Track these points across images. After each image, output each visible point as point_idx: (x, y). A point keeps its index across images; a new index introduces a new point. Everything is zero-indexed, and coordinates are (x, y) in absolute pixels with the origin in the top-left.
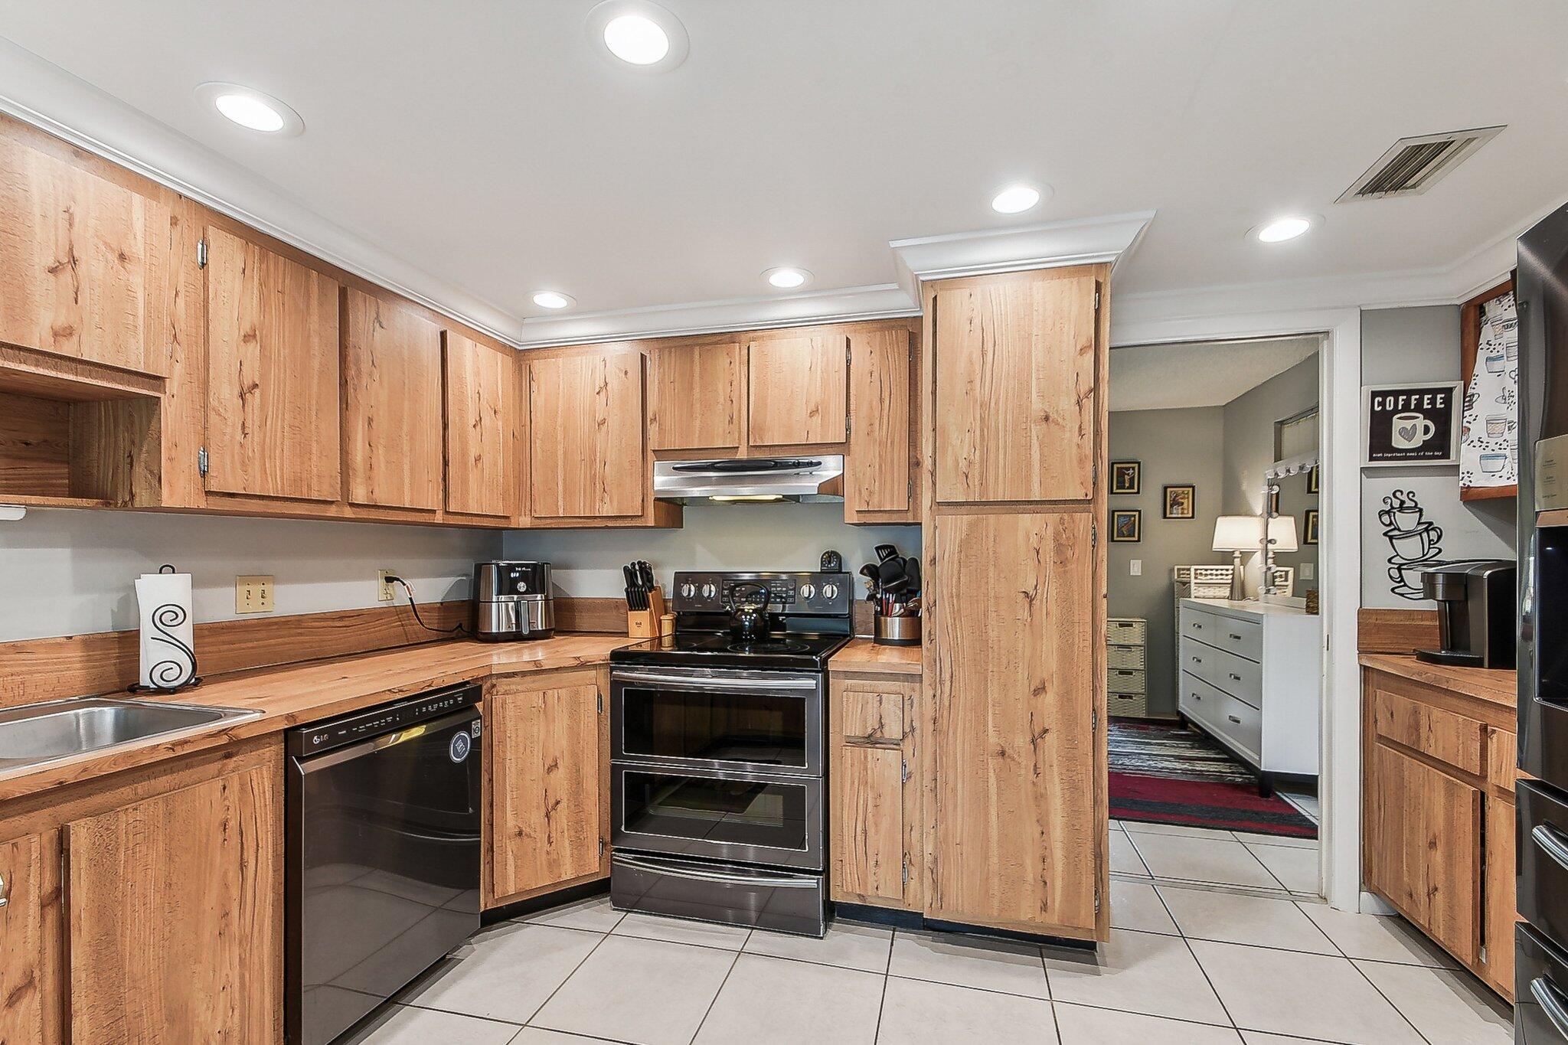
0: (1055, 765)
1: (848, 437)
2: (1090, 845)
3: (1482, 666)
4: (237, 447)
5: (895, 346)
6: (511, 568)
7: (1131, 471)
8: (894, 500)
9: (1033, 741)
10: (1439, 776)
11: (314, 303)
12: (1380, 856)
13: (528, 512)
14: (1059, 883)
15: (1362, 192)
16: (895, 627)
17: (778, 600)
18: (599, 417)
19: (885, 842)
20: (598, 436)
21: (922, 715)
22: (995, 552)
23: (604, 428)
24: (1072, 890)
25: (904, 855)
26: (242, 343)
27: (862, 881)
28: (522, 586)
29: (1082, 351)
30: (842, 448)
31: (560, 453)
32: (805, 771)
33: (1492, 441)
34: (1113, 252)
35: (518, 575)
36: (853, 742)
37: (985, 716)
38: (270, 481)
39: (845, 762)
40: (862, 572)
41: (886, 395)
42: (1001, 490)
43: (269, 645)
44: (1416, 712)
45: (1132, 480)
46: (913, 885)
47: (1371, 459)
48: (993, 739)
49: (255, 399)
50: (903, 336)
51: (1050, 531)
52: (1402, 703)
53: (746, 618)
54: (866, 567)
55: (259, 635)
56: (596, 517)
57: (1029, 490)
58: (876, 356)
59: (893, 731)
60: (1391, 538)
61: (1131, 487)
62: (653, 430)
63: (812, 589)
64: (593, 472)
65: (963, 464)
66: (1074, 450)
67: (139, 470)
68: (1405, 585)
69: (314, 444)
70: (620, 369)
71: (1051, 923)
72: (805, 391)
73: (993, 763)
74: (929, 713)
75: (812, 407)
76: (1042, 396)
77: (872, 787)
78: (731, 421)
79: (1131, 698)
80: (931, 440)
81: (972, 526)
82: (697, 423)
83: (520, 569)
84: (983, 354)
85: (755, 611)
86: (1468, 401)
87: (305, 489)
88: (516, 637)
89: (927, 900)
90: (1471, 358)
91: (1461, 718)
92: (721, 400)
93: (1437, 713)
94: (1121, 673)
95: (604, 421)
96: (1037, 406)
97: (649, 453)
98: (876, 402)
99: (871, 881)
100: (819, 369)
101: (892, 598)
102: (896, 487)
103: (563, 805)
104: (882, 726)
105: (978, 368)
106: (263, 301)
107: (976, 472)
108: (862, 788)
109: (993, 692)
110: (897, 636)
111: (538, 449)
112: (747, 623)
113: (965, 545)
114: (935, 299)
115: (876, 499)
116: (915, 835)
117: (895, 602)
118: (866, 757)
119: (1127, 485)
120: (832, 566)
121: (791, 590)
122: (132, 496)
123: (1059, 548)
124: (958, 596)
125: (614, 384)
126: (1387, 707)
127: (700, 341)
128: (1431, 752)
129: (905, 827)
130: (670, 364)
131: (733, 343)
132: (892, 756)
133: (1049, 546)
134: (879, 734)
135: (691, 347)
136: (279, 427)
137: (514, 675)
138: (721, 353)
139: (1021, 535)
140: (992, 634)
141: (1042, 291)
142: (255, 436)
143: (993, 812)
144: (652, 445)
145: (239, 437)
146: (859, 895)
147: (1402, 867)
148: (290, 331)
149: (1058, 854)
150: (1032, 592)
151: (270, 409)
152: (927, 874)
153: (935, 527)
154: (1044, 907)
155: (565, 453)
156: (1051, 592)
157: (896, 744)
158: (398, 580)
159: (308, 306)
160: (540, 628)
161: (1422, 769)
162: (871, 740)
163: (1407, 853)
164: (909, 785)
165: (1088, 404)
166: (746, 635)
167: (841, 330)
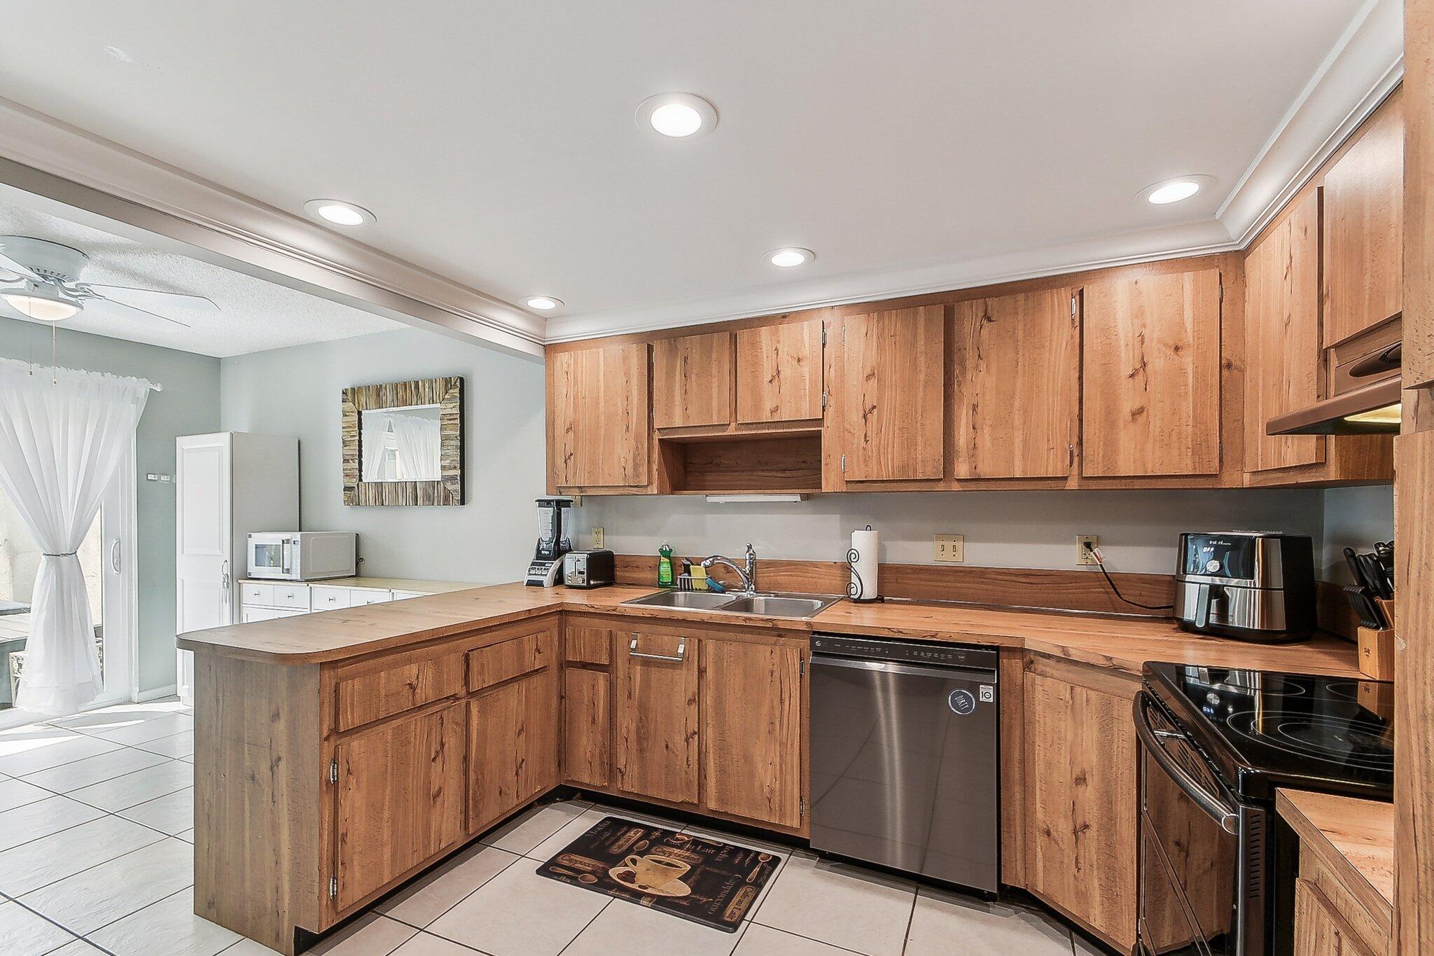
4: (861, 450)
11: (921, 330)
26: (865, 382)
38: (884, 470)
43: (957, 587)
49: (873, 417)
55: (947, 579)
69: (920, 438)
87: (911, 473)
106: (880, 348)
136: (891, 431)
142: (874, 442)
145: (863, 443)
148: (900, 361)
151: (884, 421)
159: (915, 336)
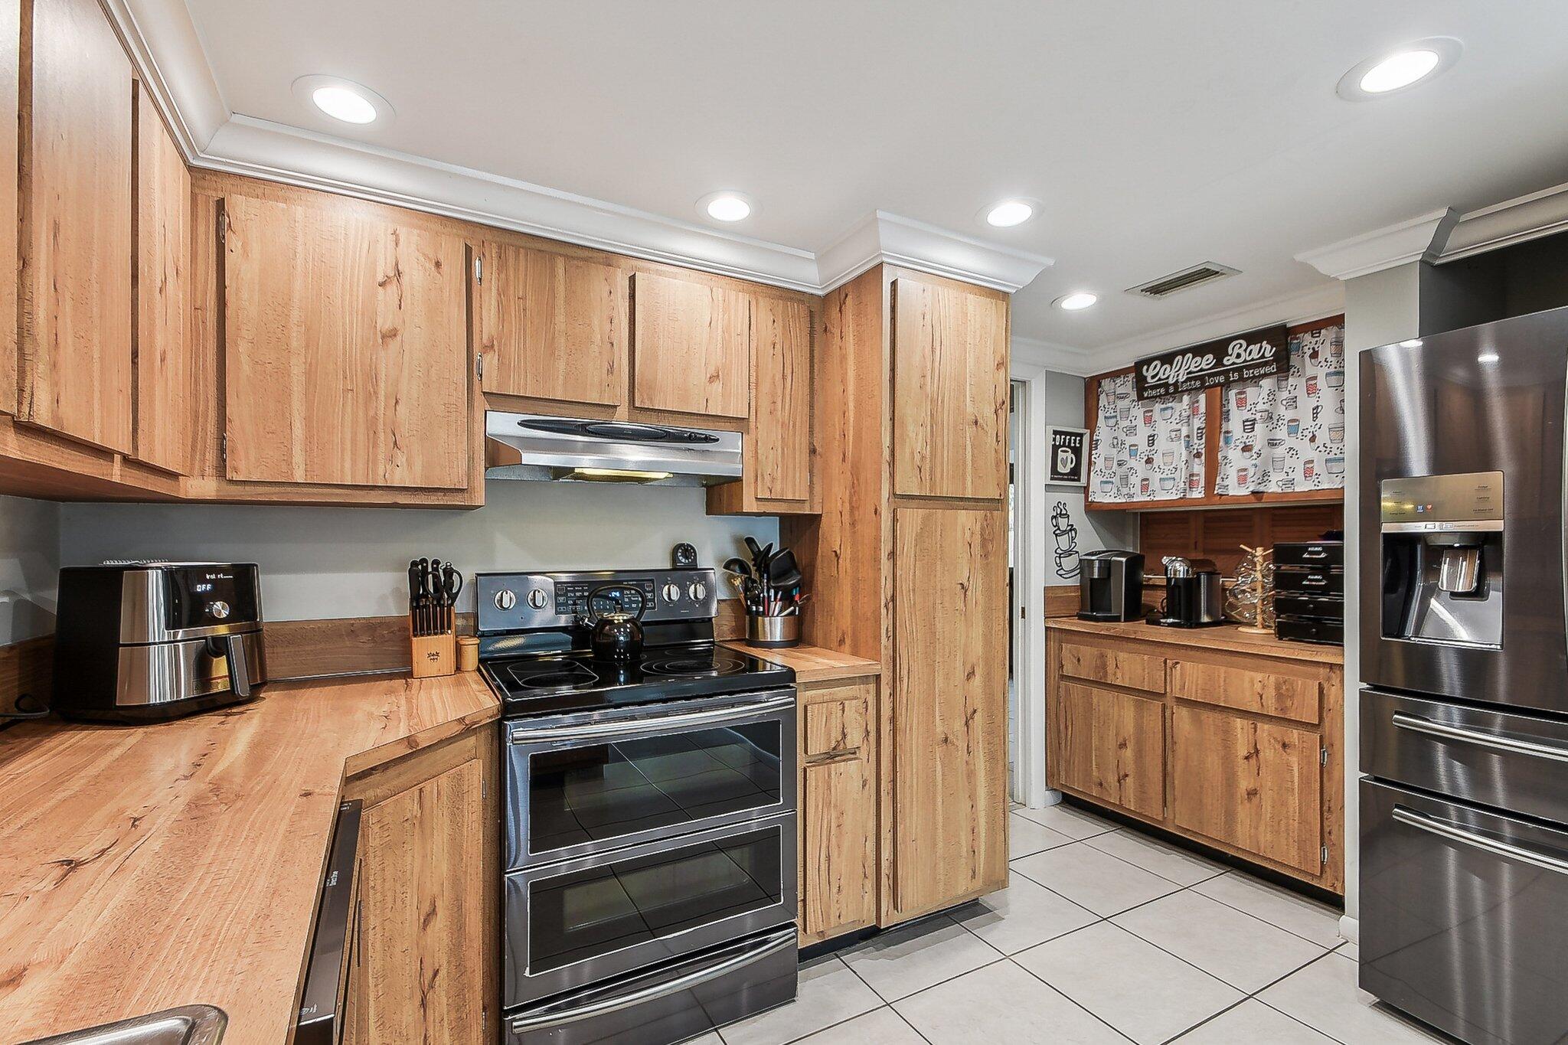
0: (980, 741)
1: (750, 411)
3: (1119, 621)
5: (797, 320)
6: (199, 574)
9: (966, 723)
10: (1128, 701)
12: (1068, 762)
13: (209, 471)
14: (983, 849)
15: (1146, 290)
17: (634, 606)
18: (384, 323)
19: (848, 864)
20: (382, 354)
22: (941, 546)
23: (394, 345)
24: (991, 850)
27: (826, 914)
29: (998, 366)
30: (741, 425)
31: (297, 370)
32: (780, 808)
33: (1107, 472)
34: (1015, 285)
35: (209, 587)
36: (817, 761)
37: (933, 707)
39: (812, 787)
40: (724, 568)
41: (788, 372)
42: (945, 489)
44: (1102, 656)
46: (867, 898)
47: (1052, 479)
48: (939, 728)
50: (804, 312)
51: (978, 526)
52: (1088, 652)
53: (619, 631)
56: (375, 488)
57: (964, 488)
58: (779, 331)
59: (854, 739)
60: (1056, 535)
62: (489, 363)
63: (676, 589)
64: (371, 413)
65: (917, 457)
68: (1062, 569)
70: (425, 257)
71: (978, 887)
72: (704, 349)
73: (939, 751)
74: (886, 713)
75: (711, 371)
76: (973, 401)
77: (836, 807)
78: (609, 369)
80: (890, 430)
81: (926, 520)
82: (561, 365)
83: (213, 577)
84: (933, 349)
86: (1093, 445)
89: (883, 907)
90: (1094, 416)
91: (1146, 657)
92: (596, 339)
93: (1122, 656)
95: (393, 334)
96: (969, 410)
97: (476, 394)
98: (779, 376)
99: (835, 914)
100: (720, 328)
102: (798, 475)
103: (443, 973)
104: (844, 735)
105: (928, 365)
107: (927, 466)
108: (825, 810)
109: (940, 683)
112: (622, 638)
113: (921, 538)
114: (893, 284)
115: (778, 487)
116: (869, 845)
118: (829, 773)
120: (684, 561)
121: (649, 592)
123: (984, 542)
124: (914, 590)
125: (413, 278)
126: (1073, 655)
127: (570, 252)
128: (1119, 682)
130: (516, 270)
131: (614, 267)
133: (977, 539)
134: (842, 746)
135: (552, 255)
137: (372, 770)
138: (598, 273)
139: (959, 528)
140: (939, 626)
141: (975, 307)
143: (939, 799)
144: (486, 385)
146: (822, 931)
147: (1091, 766)
149: (983, 823)
150: (966, 584)
152: (884, 881)
153: (896, 521)
154: (973, 875)
155: (309, 374)
156: (978, 583)
157: (856, 752)
161: (1109, 696)
162: (835, 754)
163: (1096, 756)
165: (1002, 414)
166: (619, 654)
167: (740, 287)
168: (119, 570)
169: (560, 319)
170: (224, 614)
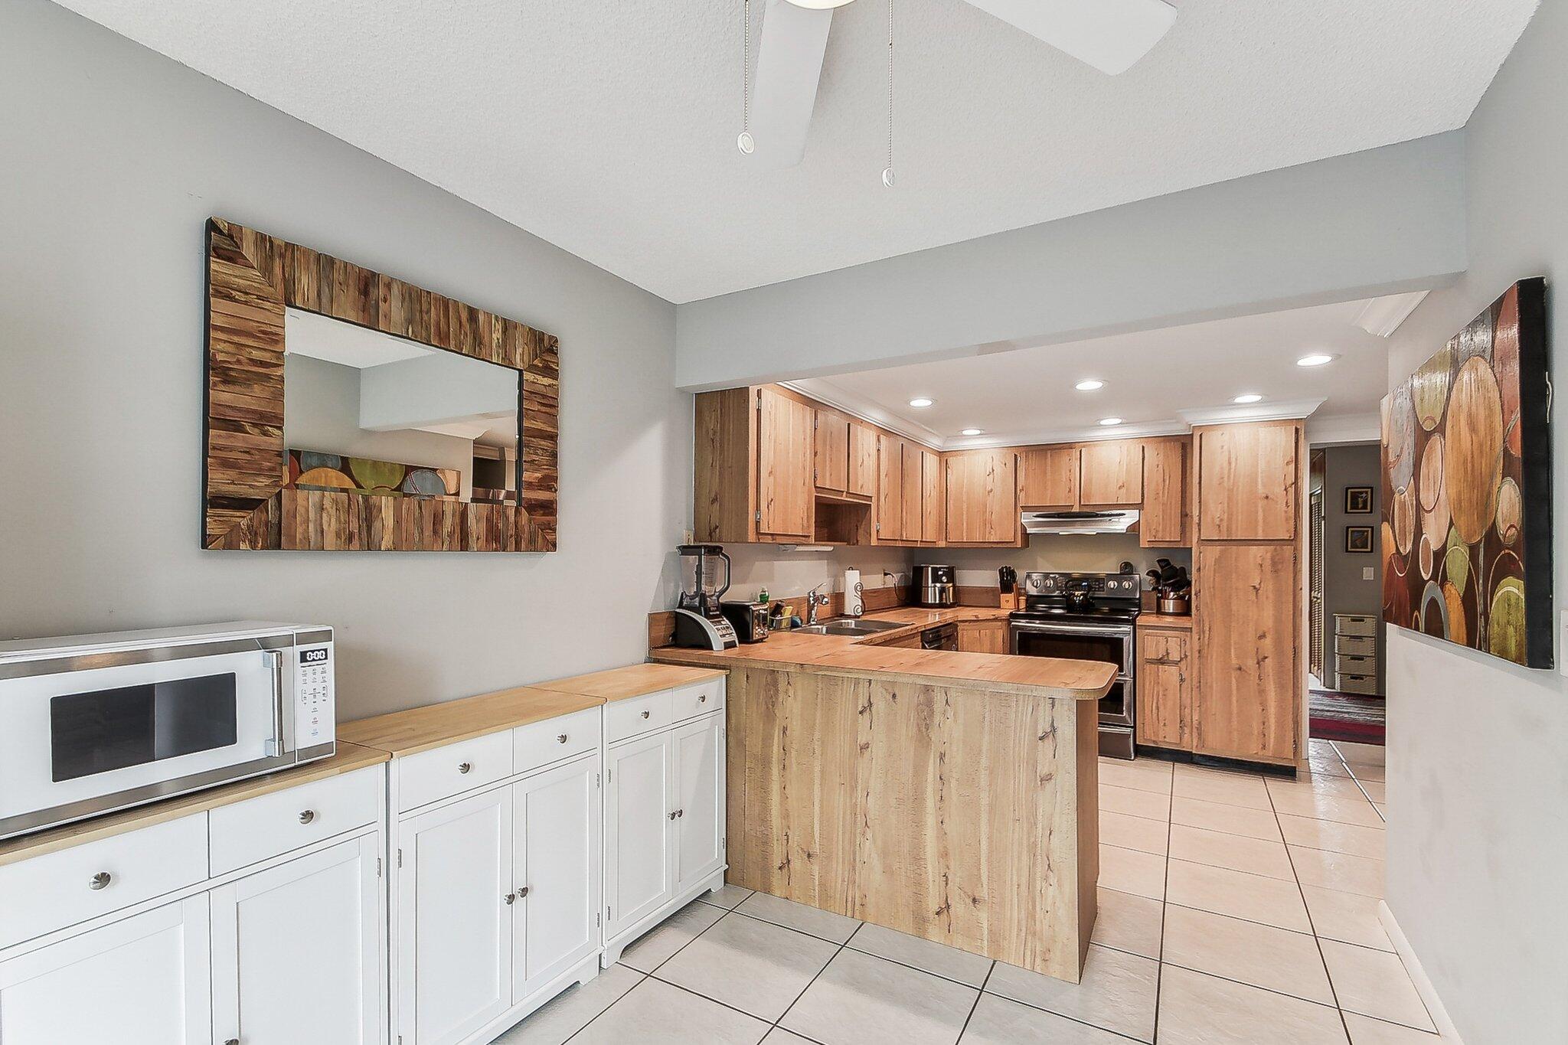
0: (1271, 675)
1: (1143, 500)
2: (1291, 716)
5: (1173, 451)
6: (938, 569)
7: (1364, 495)
8: (1172, 535)
9: (1258, 663)
13: (944, 539)
14: (1272, 736)
16: (1170, 605)
18: (989, 488)
19: (1169, 712)
20: (988, 498)
21: (1192, 648)
22: (1236, 565)
23: (991, 494)
24: (1280, 739)
25: (1181, 721)
27: (1156, 734)
28: (944, 579)
29: (1288, 463)
30: (1139, 506)
31: (965, 507)
32: (1123, 675)
35: (941, 572)
36: (1150, 662)
37: (1230, 649)
39: (1147, 673)
40: (1147, 574)
41: (1167, 478)
45: (1365, 502)
46: (1186, 736)
48: (1234, 662)
50: (1178, 445)
51: (1269, 555)
53: (1076, 598)
54: (1150, 572)
56: (985, 542)
57: (1257, 534)
58: (1161, 456)
59: (1175, 656)
61: (1365, 507)
62: (1022, 495)
63: (1116, 583)
64: (985, 518)
65: (1217, 520)
66: (1283, 514)
67: (861, 531)
70: (1002, 463)
71: (1267, 757)
72: (1116, 475)
73: (1234, 674)
74: (1196, 647)
75: (1120, 484)
76: (1264, 486)
77: (1162, 685)
78: (1070, 491)
79: (1362, 679)
80: (1198, 507)
81: (1221, 552)
82: (1049, 492)
83: (942, 569)
84: (1230, 463)
85: (1081, 595)
88: (942, 605)
89: (1195, 744)
92: (1064, 480)
94: (1352, 659)
95: (991, 490)
96: (1261, 490)
97: (1018, 508)
98: (1160, 482)
99: (1161, 734)
100: (1125, 463)
101: (1168, 589)
102: (1173, 529)
104: (1168, 654)
105: (1226, 472)
107: (1225, 524)
108: (1155, 685)
109: (1234, 638)
110: (1171, 609)
111: (952, 505)
112: (1077, 601)
113: (1218, 561)
114: (1201, 435)
115: (1160, 535)
116: (1187, 711)
117: (1171, 591)
118: (1158, 670)
119: (1360, 506)
120: (1128, 569)
121: (1103, 583)
122: (857, 541)
123: (1274, 564)
124: (1215, 587)
125: (998, 470)
127: (1051, 448)
129: (1182, 707)
130: (1032, 460)
131: (1071, 448)
132: (1174, 669)
133: (1268, 563)
134: (1166, 658)
135: (1046, 450)
137: (966, 621)
138: (1064, 454)
139: (1251, 557)
140: (1234, 608)
141: (1265, 434)
143: (1234, 699)
144: (1021, 503)
146: (1154, 741)
149: (1272, 721)
150: (1258, 586)
152: (1195, 730)
153: (1200, 553)
154: (1264, 747)
156: (1268, 587)
157: (1176, 663)
158: (890, 574)
160: (930, 602)
162: (1161, 661)
164: (1184, 685)
165: (1292, 490)
167: (1139, 442)
168: (923, 567)
169: (1049, 474)
170: (945, 581)
